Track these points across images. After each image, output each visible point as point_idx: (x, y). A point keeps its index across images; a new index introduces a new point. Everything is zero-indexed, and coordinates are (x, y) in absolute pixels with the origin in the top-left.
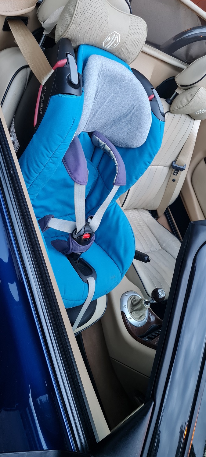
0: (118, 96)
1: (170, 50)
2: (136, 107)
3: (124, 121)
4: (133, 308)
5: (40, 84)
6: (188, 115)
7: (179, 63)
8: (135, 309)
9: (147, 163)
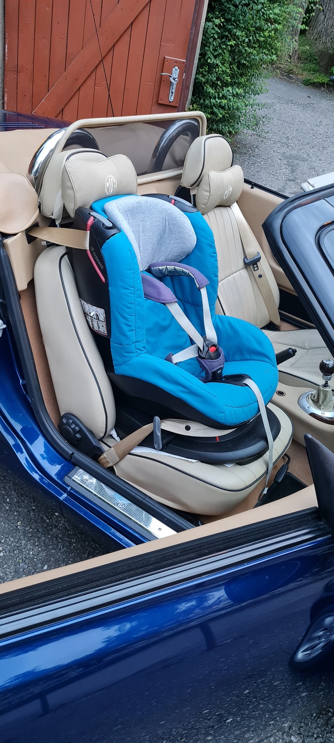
0: (146, 222)
1: (158, 166)
2: (167, 217)
3: (166, 236)
4: (318, 405)
5: (86, 250)
6: (219, 206)
7: (174, 171)
8: (321, 403)
9: (213, 254)
